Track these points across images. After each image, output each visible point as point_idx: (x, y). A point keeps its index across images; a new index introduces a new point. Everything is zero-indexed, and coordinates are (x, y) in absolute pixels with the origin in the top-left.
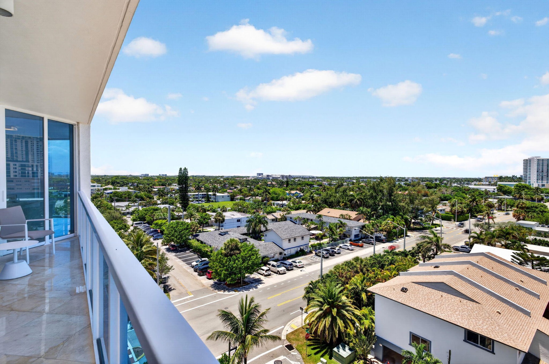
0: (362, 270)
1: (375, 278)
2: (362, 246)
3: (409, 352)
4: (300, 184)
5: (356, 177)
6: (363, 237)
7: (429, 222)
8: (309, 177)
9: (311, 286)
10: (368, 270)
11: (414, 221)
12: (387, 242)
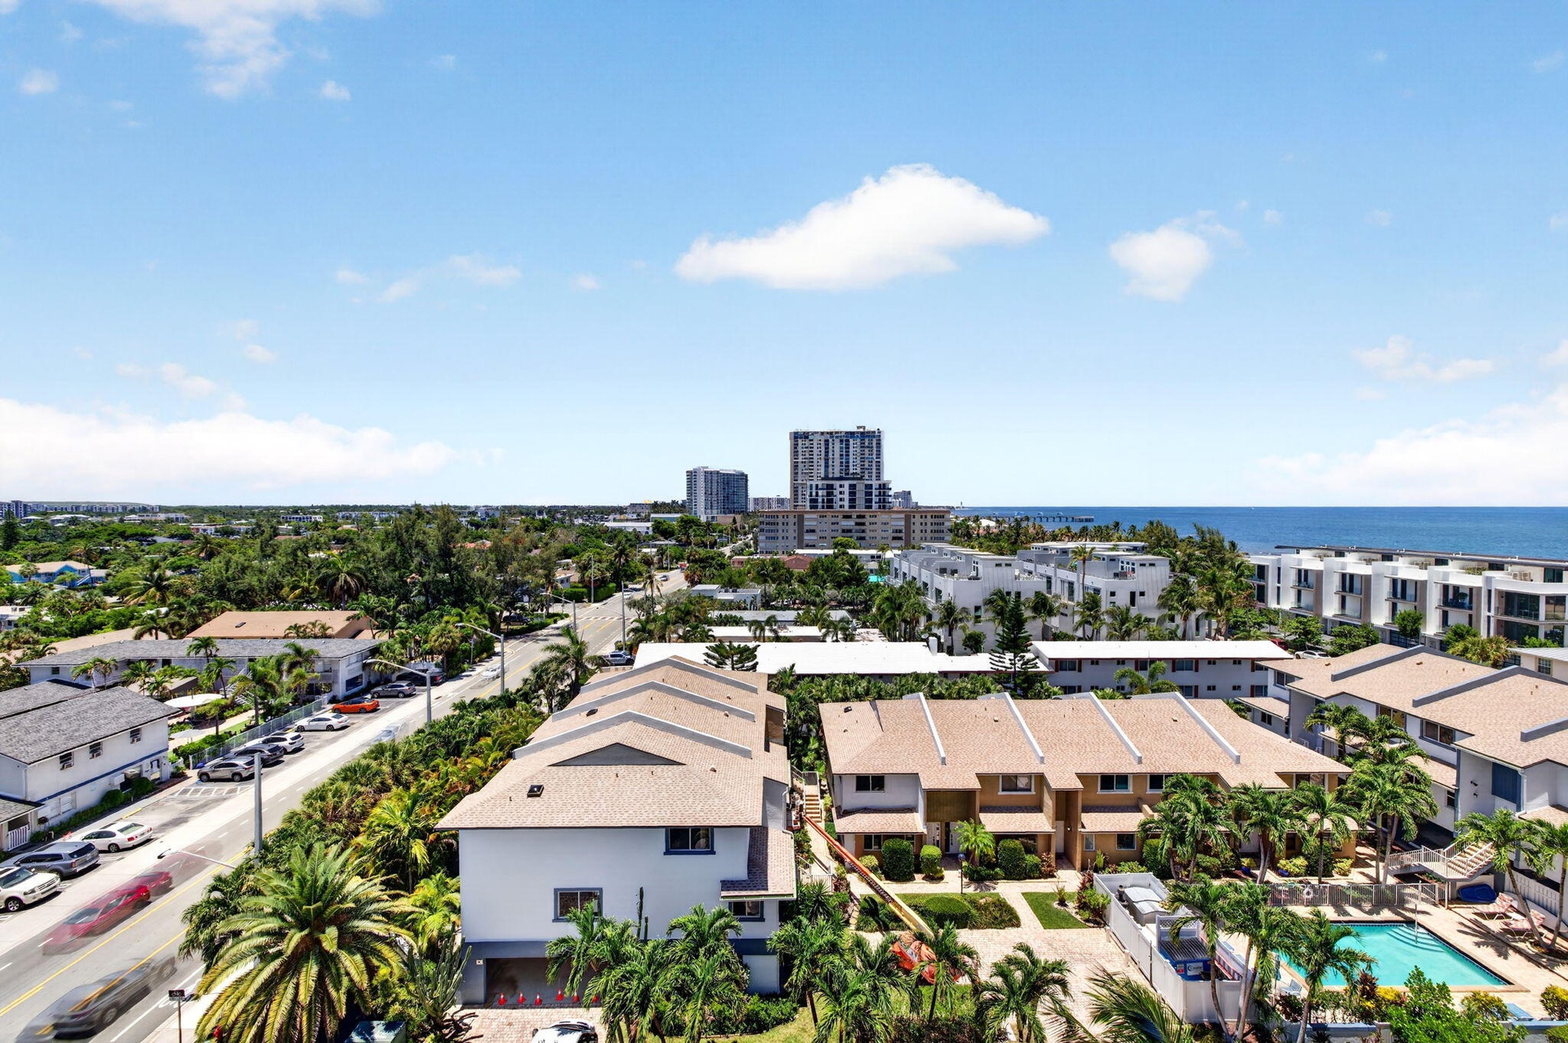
0: (397, 780)
1: (442, 787)
2: (374, 709)
3: (564, 941)
4: (81, 536)
5: (322, 507)
6: (373, 682)
7: (539, 612)
8: (124, 508)
9: (217, 895)
10: (416, 774)
11: (508, 614)
12: (446, 681)
